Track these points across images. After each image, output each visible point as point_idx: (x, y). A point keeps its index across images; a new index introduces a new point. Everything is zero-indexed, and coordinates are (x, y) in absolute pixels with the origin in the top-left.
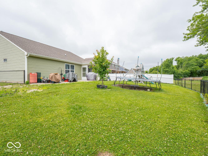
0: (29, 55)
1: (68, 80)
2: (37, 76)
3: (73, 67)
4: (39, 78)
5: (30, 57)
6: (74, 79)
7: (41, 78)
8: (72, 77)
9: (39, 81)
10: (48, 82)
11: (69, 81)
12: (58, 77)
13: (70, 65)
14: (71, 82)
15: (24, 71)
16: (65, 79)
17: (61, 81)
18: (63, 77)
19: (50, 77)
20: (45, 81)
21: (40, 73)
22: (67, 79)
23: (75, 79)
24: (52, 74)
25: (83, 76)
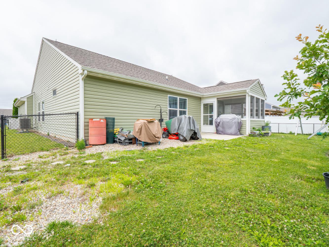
0: (86, 72)
1: (177, 136)
2: (107, 125)
3: (183, 104)
4: (111, 130)
5: (91, 79)
6: (192, 132)
7: (117, 130)
8: (189, 128)
9: (111, 138)
10: (130, 143)
11: (181, 138)
12: (156, 129)
13: (178, 98)
14: (185, 140)
15: (77, 114)
16: (168, 132)
17: (161, 140)
18: (164, 126)
19: (137, 130)
20: (123, 139)
21: (114, 119)
22: (175, 132)
23: (195, 133)
24: (142, 121)
25: (204, 124)
